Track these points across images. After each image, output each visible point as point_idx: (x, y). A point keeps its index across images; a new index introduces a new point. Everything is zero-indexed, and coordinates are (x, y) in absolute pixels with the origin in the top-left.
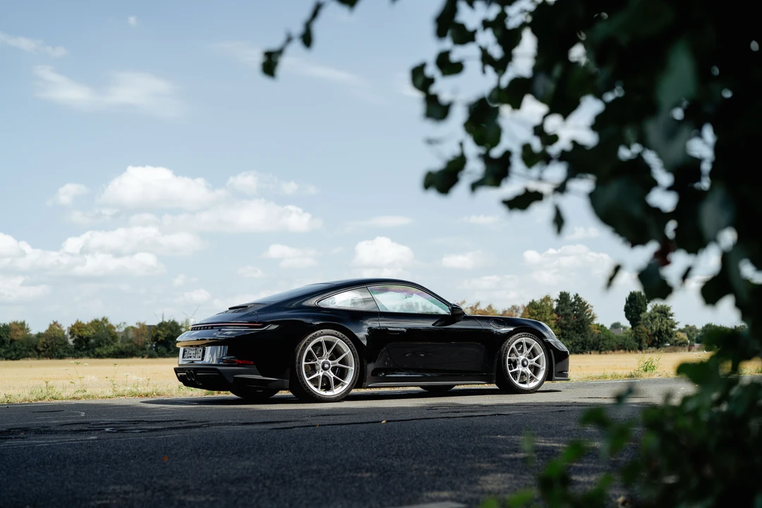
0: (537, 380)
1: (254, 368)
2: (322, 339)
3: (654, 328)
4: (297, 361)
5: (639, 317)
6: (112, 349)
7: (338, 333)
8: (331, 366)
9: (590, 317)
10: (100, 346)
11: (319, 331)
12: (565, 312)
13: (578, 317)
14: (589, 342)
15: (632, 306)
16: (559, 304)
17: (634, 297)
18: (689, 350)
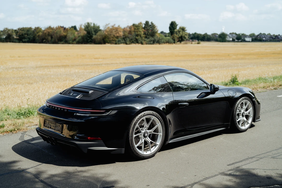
2: (144, 118)
3: (180, 35)
5: (174, 31)
7: (154, 112)
9: (156, 31)
12: (147, 29)
13: (152, 30)
14: (156, 40)
15: (172, 27)
16: (145, 25)
17: (172, 23)
18: (191, 43)
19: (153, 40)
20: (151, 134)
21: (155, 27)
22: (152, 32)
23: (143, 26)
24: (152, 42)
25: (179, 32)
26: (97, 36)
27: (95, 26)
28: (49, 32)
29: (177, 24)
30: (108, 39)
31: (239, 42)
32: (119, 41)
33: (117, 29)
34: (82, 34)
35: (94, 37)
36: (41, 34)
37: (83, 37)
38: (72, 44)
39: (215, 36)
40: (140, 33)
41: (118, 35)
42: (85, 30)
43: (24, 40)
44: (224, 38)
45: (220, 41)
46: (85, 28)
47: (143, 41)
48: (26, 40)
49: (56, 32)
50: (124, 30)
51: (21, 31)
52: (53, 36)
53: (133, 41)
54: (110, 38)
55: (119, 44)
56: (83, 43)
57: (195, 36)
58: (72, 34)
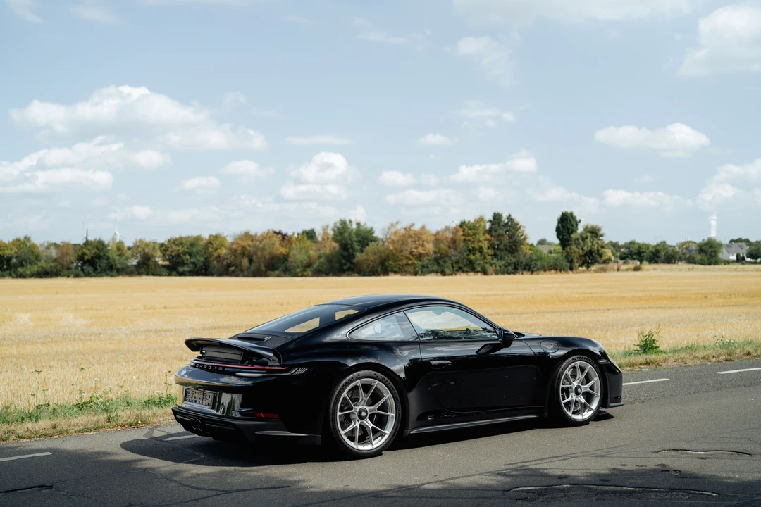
1: (279, 422)
2: (358, 382)
3: (585, 248)
4: (331, 411)
5: (570, 237)
6: (35, 269)
7: (378, 374)
8: (369, 413)
9: (522, 238)
10: (23, 266)
11: (356, 374)
12: (497, 233)
13: (510, 237)
14: (522, 263)
15: (563, 227)
16: (492, 225)
17: (565, 217)
18: (618, 270)
19: (515, 263)
20: (374, 414)
21: (520, 228)
22: (510, 242)
23: (488, 226)
24: (510, 268)
25: (584, 239)
26: (367, 254)
27: (361, 228)
28: (243, 248)
29: (578, 219)
30: (395, 261)
31: (755, 263)
32: (423, 266)
33: (416, 236)
34: (328, 251)
35: (359, 256)
36: (224, 251)
37: (329, 259)
38: (303, 276)
39: (687, 248)
40: (479, 244)
41: (421, 250)
42: (335, 239)
43: (181, 269)
44: (713, 254)
45: (702, 263)
46: (335, 235)
47: (487, 266)
48: (186, 269)
49: (261, 246)
50: (437, 239)
51: (174, 247)
52: (254, 258)
53: (461, 265)
54: (399, 261)
55: (424, 275)
56: (331, 274)
57: (631, 251)
58: (301, 249)
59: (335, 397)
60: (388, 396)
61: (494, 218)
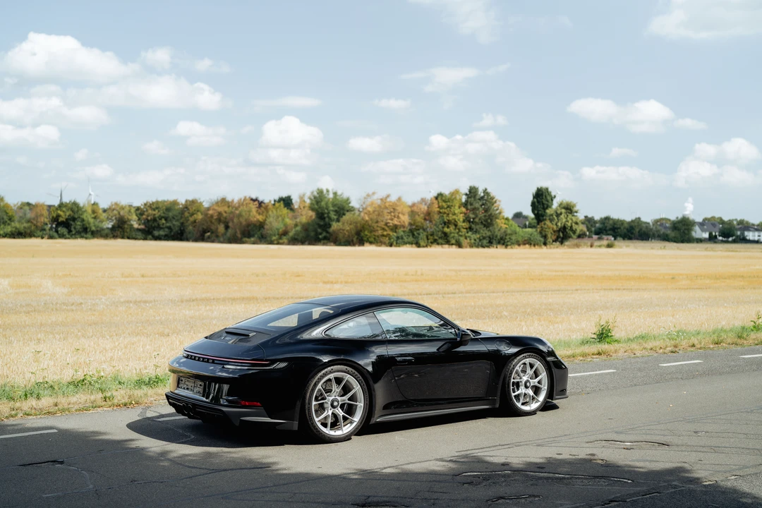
0: (538, 401)
1: (262, 410)
2: (331, 376)
3: (559, 224)
4: (307, 401)
5: (545, 212)
6: (8, 229)
8: (340, 403)
9: (497, 212)
11: (329, 368)
12: (472, 207)
13: (486, 211)
14: (496, 236)
15: (538, 202)
16: (468, 198)
17: (540, 192)
18: (591, 246)
19: (489, 237)
20: (345, 404)
21: (495, 202)
22: (485, 216)
23: (464, 199)
24: (485, 242)
25: (558, 215)
26: (343, 224)
27: (338, 197)
28: (220, 214)
29: (553, 194)
30: (371, 232)
31: (727, 242)
32: (398, 238)
33: (393, 209)
34: (304, 219)
35: (335, 226)
36: (199, 217)
37: (306, 228)
38: (278, 244)
39: (661, 225)
40: (454, 217)
41: (396, 222)
42: (311, 208)
43: (156, 233)
44: (686, 232)
45: (675, 240)
46: (311, 204)
47: (462, 240)
48: (162, 233)
49: (237, 212)
50: (413, 211)
51: (150, 211)
52: (230, 224)
53: (436, 237)
54: (374, 231)
55: (399, 246)
56: (307, 243)
57: (606, 227)
58: (278, 217)
59: (311, 388)
60: (357, 388)
61: (470, 191)
